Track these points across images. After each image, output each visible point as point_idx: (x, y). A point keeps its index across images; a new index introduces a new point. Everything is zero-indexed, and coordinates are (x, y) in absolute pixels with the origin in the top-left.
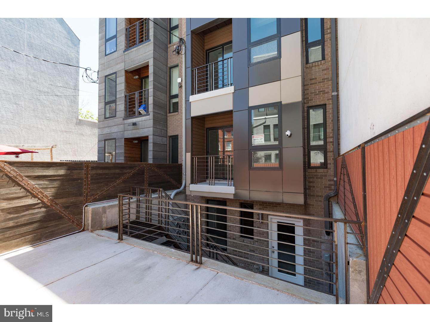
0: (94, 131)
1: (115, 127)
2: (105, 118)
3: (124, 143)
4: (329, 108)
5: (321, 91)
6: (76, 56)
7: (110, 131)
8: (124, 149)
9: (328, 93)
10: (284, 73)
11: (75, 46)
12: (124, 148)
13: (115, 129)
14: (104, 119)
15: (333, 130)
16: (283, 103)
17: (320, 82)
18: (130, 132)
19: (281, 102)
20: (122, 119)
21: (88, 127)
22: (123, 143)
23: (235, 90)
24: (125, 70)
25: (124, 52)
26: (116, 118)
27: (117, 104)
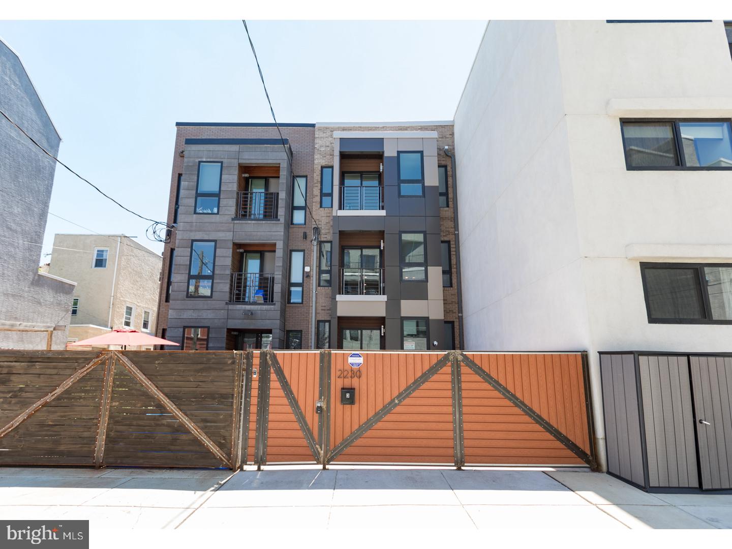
0: (59, 298)
1: (209, 311)
2: (187, 297)
3: (226, 334)
4: (456, 324)
5: (451, 311)
6: (51, 164)
7: (198, 316)
8: (225, 343)
9: (455, 313)
10: (430, 295)
11: (52, 147)
12: (225, 341)
13: (209, 315)
14: (185, 298)
15: (460, 342)
16: (430, 318)
17: (450, 304)
18: (240, 321)
19: (428, 317)
20: (224, 303)
21: (50, 291)
22: (224, 334)
23: (388, 299)
24: (233, 243)
25: (233, 219)
26: (212, 299)
27: (215, 281)
